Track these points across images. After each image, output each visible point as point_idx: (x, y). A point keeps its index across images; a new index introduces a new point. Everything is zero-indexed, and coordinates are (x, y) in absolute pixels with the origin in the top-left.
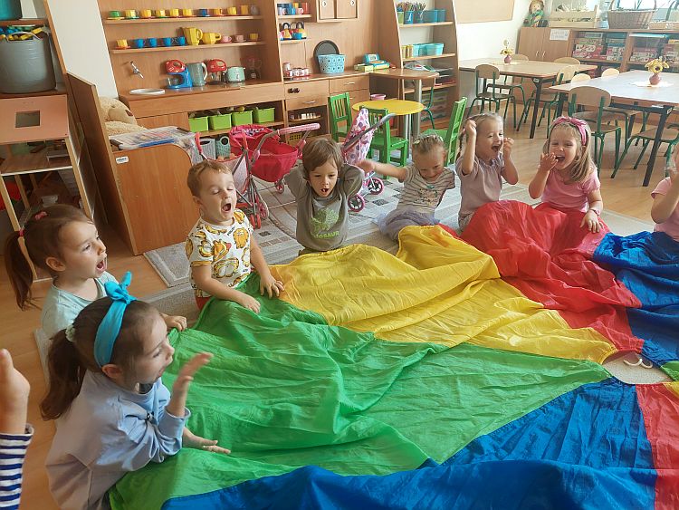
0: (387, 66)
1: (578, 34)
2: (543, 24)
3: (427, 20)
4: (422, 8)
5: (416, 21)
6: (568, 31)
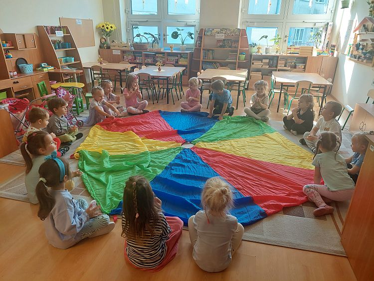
0: (53, 68)
1: (123, 52)
2: (108, 48)
3: (63, 48)
4: (60, 42)
5: (59, 48)
6: (120, 51)
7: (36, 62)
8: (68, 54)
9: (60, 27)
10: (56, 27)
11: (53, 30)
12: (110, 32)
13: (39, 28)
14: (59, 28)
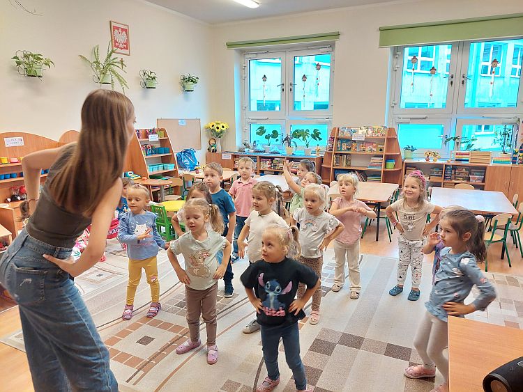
0: (139, 177)
1: (235, 156)
3: (157, 154)
5: (152, 154)
6: (230, 154)
10: (151, 130)
11: (146, 134)
14: (153, 132)
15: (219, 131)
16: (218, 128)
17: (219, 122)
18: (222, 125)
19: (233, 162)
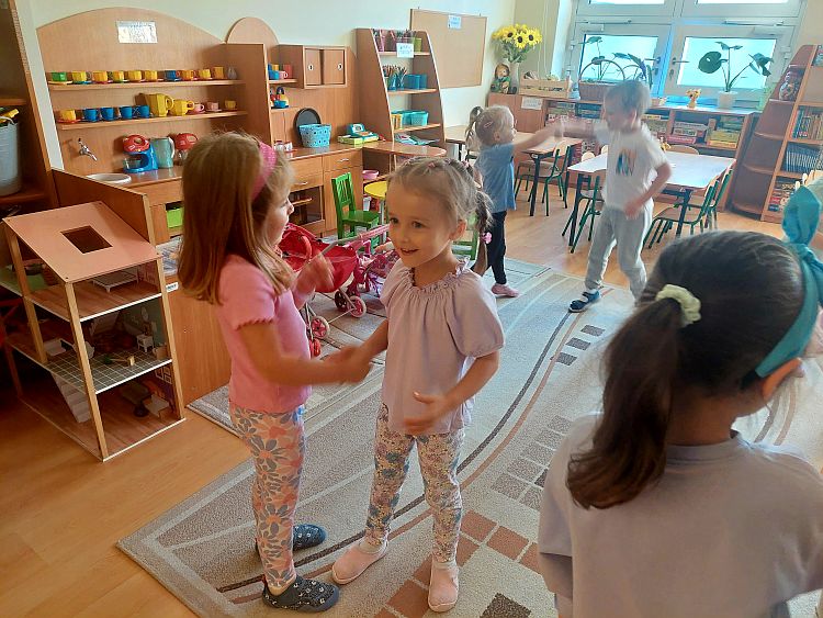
0: (375, 138)
3: (407, 87)
4: (402, 72)
5: (398, 87)
6: (541, 100)
7: (340, 122)
8: (414, 104)
9: (408, 34)
10: (399, 34)
11: (391, 42)
12: (524, 50)
13: (359, 34)
14: (406, 37)
15: (521, 46)
16: (520, 40)
17: (524, 27)
18: (528, 34)
19: (544, 116)
